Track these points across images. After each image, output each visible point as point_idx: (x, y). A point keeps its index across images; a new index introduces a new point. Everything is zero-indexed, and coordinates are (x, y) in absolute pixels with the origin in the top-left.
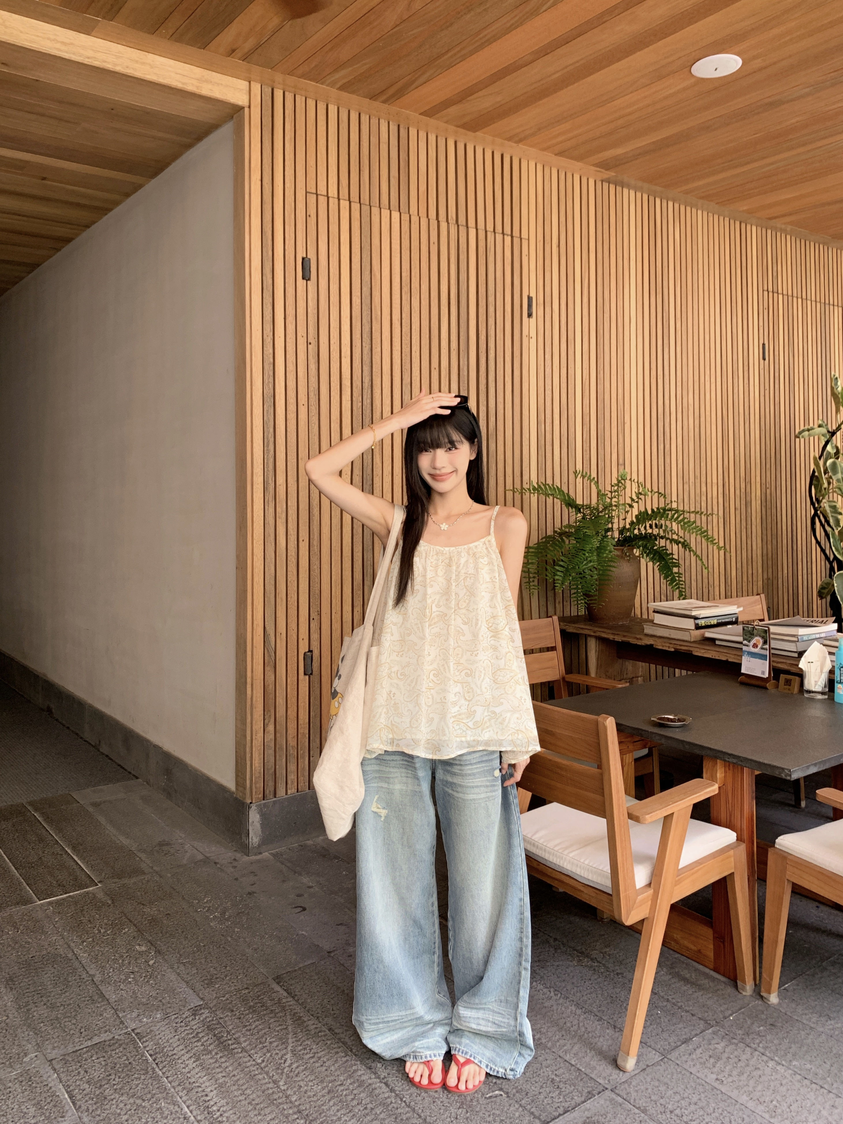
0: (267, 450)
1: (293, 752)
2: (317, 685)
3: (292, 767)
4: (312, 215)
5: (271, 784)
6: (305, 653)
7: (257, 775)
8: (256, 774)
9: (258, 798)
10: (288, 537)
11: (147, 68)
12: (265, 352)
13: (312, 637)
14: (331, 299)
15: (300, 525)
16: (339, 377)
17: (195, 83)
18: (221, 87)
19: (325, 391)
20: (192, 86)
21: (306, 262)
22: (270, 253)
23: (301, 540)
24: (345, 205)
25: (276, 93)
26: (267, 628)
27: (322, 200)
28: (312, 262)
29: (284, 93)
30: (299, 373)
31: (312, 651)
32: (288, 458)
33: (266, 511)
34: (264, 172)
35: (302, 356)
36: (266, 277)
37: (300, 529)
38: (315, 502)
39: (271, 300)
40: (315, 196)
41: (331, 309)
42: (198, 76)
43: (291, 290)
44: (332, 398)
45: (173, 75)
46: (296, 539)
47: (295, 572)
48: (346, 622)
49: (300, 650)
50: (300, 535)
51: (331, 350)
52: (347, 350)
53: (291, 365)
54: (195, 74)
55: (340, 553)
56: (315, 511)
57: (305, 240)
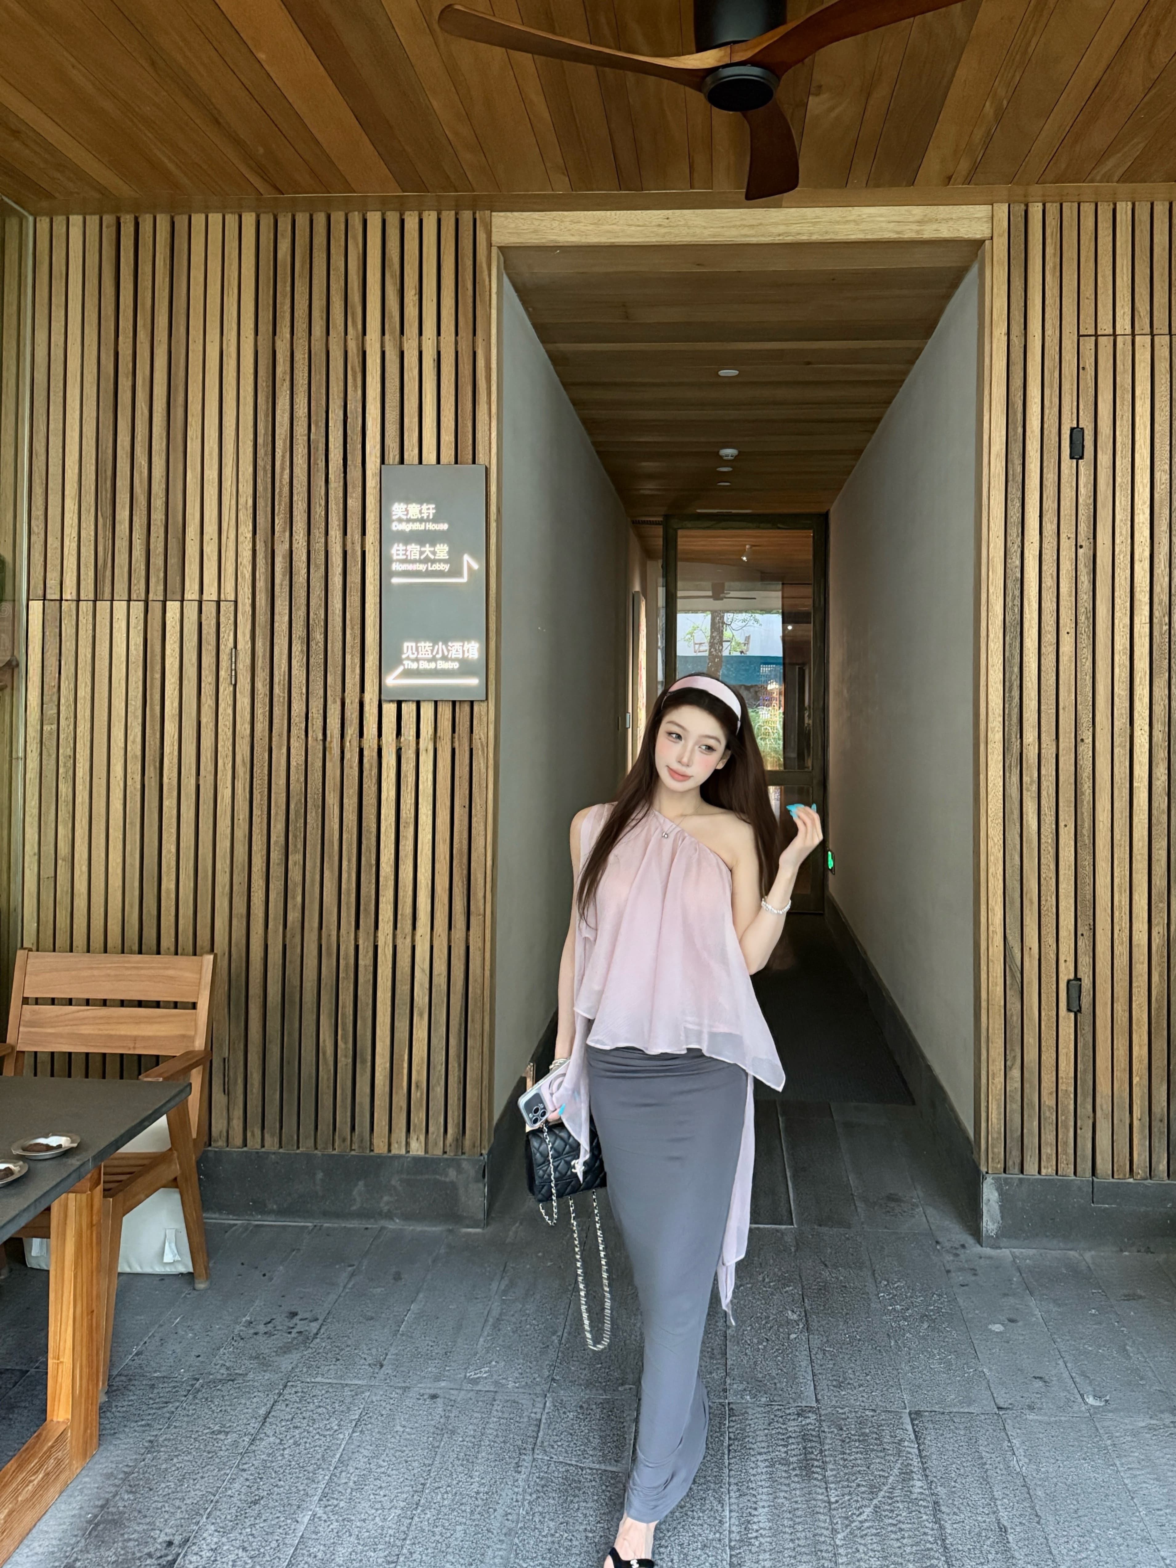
0: (1010, 697)
1: (1049, 1115)
2: (1088, 1029)
3: (1049, 1136)
4: (1087, 366)
5: (1016, 1153)
6: (1069, 982)
7: (995, 1136)
8: (993, 1135)
9: (996, 1168)
10: (1042, 817)
11: (851, 226)
12: (1008, 565)
13: (1080, 960)
14: (1118, 480)
15: (1061, 804)
16: (1128, 590)
17: (915, 227)
18: (951, 223)
19: (1105, 611)
20: (909, 233)
21: (1077, 434)
22: (1020, 430)
23: (1061, 824)
24: (1143, 341)
25: (1030, 209)
26: (1009, 937)
27: (1105, 344)
28: (1086, 432)
29: (1044, 205)
30: (1061, 590)
31: (1080, 980)
32: (1042, 707)
33: (1007, 780)
34: (1012, 322)
35: (1067, 566)
36: (1013, 464)
37: (1061, 809)
38: (1086, 772)
39: (1020, 494)
40: (1093, 338)
41: (1117, 494)
42: (917, 218)
43: (1051, 477)
44: (1116, 621)
45: (884, 225)
46: (1054, 822)
47: (1053, 867)
48: (1138, 945)
49: (1061, 975)
50: (1061, 818)
51: (1116, 553)
52: (1143, 550)
53: (1050, 579)
54: (914, 215)
55: (1128, 848)
56: (1086, 786)
57: (1075, 404)
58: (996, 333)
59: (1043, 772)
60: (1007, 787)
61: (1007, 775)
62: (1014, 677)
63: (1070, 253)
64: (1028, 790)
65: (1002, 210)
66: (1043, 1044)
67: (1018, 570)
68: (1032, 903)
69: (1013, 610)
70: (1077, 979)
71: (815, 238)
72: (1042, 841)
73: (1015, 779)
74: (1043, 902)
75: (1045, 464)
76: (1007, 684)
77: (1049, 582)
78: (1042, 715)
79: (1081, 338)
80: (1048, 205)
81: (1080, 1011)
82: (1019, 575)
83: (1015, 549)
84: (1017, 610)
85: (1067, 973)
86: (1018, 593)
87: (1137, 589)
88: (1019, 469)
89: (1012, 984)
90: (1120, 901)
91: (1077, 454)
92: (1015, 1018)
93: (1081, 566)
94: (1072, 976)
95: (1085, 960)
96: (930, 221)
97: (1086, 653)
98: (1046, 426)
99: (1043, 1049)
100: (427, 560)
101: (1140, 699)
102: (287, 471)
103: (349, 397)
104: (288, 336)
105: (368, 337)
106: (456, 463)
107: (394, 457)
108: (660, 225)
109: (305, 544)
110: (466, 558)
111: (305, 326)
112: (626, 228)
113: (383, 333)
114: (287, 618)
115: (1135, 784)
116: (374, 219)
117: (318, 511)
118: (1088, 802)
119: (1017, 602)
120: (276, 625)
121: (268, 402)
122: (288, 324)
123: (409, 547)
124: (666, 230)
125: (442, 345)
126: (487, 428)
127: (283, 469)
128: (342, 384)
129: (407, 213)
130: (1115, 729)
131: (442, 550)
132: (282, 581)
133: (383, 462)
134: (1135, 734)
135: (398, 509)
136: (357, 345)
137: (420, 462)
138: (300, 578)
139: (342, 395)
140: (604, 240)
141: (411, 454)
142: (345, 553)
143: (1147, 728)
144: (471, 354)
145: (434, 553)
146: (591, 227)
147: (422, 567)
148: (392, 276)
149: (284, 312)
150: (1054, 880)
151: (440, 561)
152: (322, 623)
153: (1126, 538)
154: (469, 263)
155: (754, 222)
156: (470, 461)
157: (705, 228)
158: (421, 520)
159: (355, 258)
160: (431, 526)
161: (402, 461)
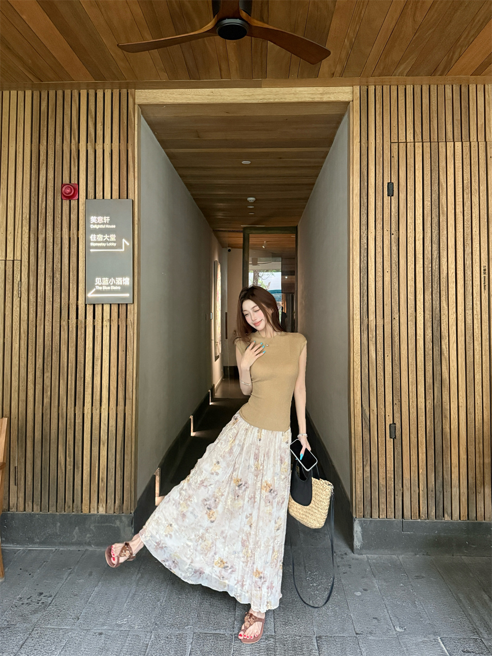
0: (363, 300)
2: (399, 446)
3: (383, 499)
4: (395, 156)
6: (390, 425)
8: (358, 498)
10: (377, 352)
11: (292, 95)
12: (361, 243)
13: (395, 415)
14: (409, 205)
15: (385, 346)
16: (413, 253)
17: (319, 96)
18: (335, 94)
19: (403, 263)
20: (317, 98)
21: (390, 185)
22: (366, 184)
23: (386, 355)
24: (419, 145)
25: (369, 88)
26: (364, 405)
27: (402, 146)
28: (394, 185)
29: (375, 86)
30: (384, 253)
31: (395, 424)
32: (377, 304)
33: (362, 336)
34: (362, 137)
35: (387, 242)
36: (363, 199)
37: (385, 349)
38: (396, 333)
39: (366, 211)
40: (397, 144)
41: (408, 211)
42: (321, 92)
43: (379, 204)
44: (408, 267)
45: (306, 95)
46: (383, 354)
47: (382, 374)
48: (421, 408)
49: (387, 422)
50: (385, 353)
51: (408, 237)
52: (420, 235)
53: (379, 249)
54: (319, 91)
55: (415, 366)
56: (396, 339)
57: (390, 172)
58: (355, 142)
59: (377, 333)
60: (362, 339)
61: (362, 334)
62: (364, 291)
63: (387, 108)
64: (371, 340)
65: (357, 89)
66: (380, 453)
67: (366, 245)
68: (373, 390)
69: (363, 262)
70: (394, 423)
71: (276, 101)
72: (378, 363)
73: (365, 336)
74: (378, 390)
75: (377, 198)
76: (361, 294)
77: (379, 250)
78: (377, 307)
79: (392, 144)
80: (377, 86)
81: (395, 438)
82: (366, 247)
83: (364, 235)
84: (365, 262)
85: (389, 421)
86: (366, 255)
87: (417, 253)
88: (366, 201)
89: (365, 426)
90: (412, 389)
91: (390, 194)
92: (367, 441)
93: (393, 243)
94: (392, 423)
95: (397, 415)
96: (326, 93)
97: (395, 280)
98: (377, 182)
99: (380, 456)
100: (106, 241)
101: (419, 300)
102: (44, 203)
103: (72, 170)
104: (45, 144)
105: (80, 144)
106: (119, 198)
107: (92, 196)
108: (209, 95)
109: (52, 235)
110: (124, 240)
111: (53, 139)
112: (194, 96)
113: (87, 142)
114: (44, 267)
115: (418, 338)
116: (84, 93)
117: (58, 220)
118: (397, 346)
119: (366, 259)
120: (39, 271)
121: (36, 173)
122: (46, 138)
123: (98, 236)
124: (211, 97)
125: (113, 147)
126: (133, 183)
127: (42, 202)
128: (69, 164)
129: (98, 90)
130: (409, 313)
131: (113, 237)
132: (42, 251)
133: (87, 198)
134: (417, 316)
135: (93, 219)
136: (76, 147)
137: (103, 198)
138: (50, 250)
139: (69, 169)
140: (184, 101)
141: (99, 194)
142: (70, 239)
143: (422, 313)
144: (126, 151)
145: (109, 238)
146: (179, 96)
147: (104, 245)
148: (91, 117)
149: (44, 133)
150: (383, 380)
151: (112, 242)
152: (59, 270)
153: (412, 230)
154: (125, 111)
155: (250, 94)
156: (126, 198)
157: (229, 96)
158: (103, 224)
159: (75, 109)
160: (108, 226)
161: (95, 198)
